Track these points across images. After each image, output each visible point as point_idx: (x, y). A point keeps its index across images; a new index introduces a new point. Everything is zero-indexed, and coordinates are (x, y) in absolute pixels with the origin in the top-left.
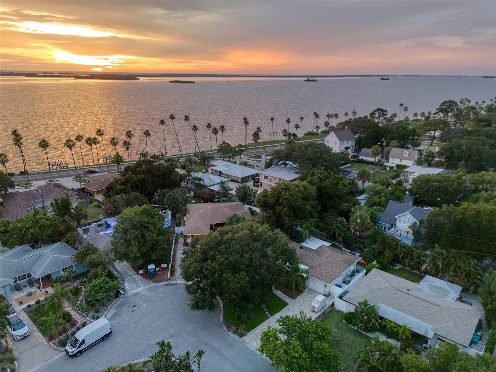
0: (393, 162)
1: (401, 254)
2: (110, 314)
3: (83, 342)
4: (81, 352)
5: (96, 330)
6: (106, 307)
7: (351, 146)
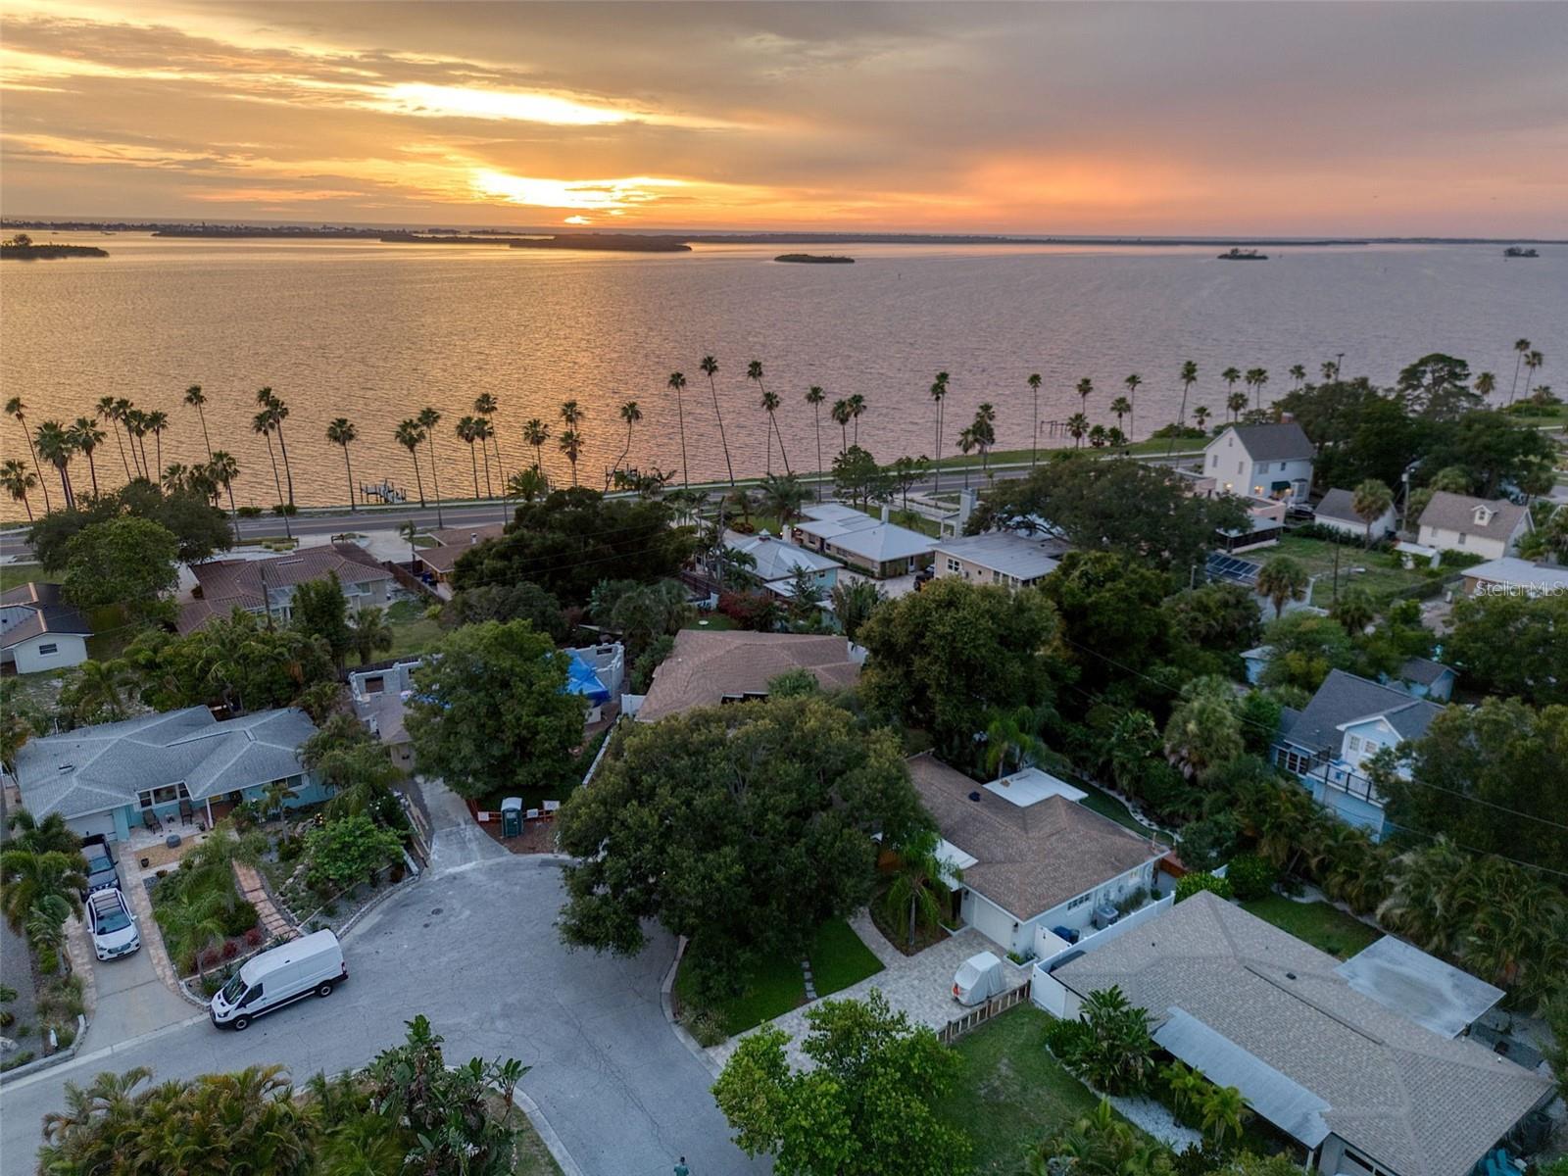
0: (1432, 541)
1: (1316, 852)
2: (362, 928)
3: (258, 991)
4: (248, 1020)
5: (299, 964)
6: (360, 903)
7: (1297, 480)
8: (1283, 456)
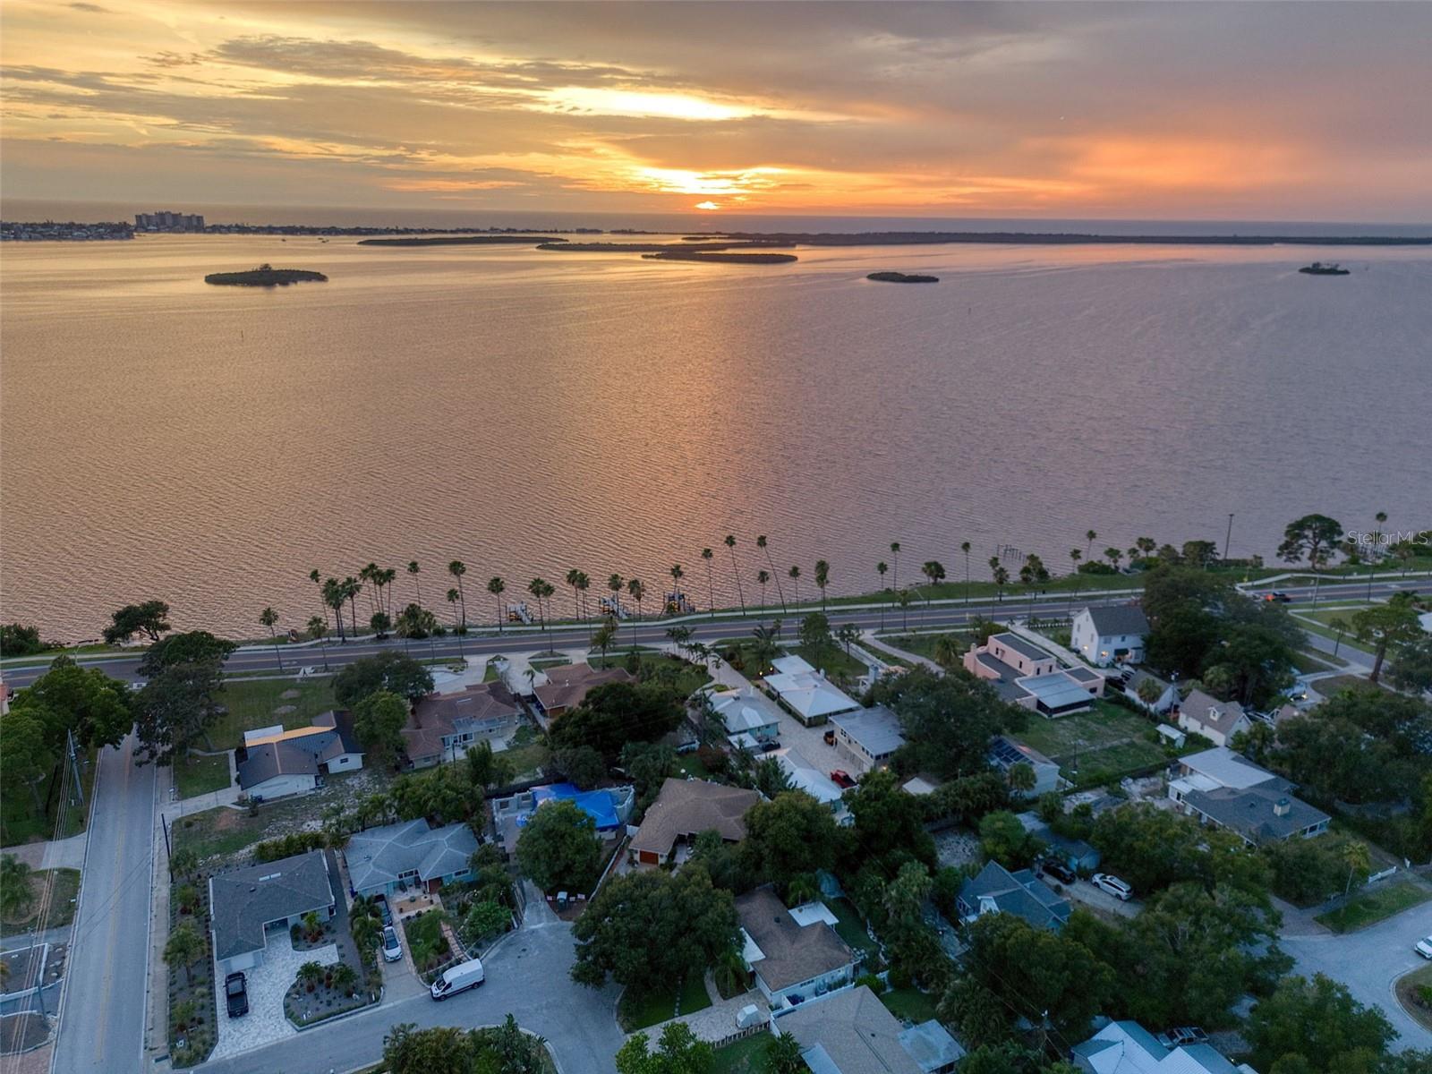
3: (450, 985)
4: (446, 997)
5: (468, 974)
7: (1134, 648)
8: (1123, 632)
